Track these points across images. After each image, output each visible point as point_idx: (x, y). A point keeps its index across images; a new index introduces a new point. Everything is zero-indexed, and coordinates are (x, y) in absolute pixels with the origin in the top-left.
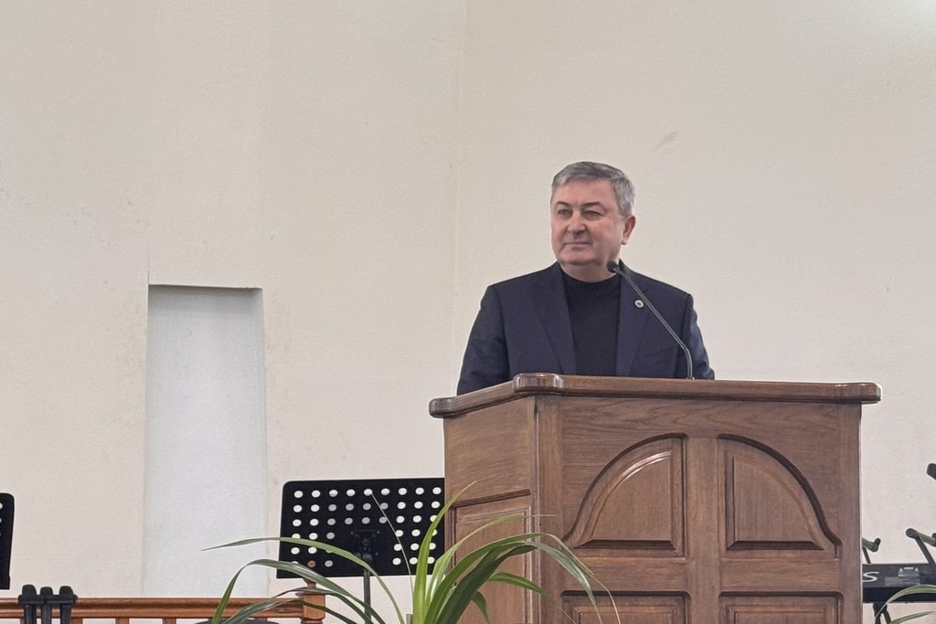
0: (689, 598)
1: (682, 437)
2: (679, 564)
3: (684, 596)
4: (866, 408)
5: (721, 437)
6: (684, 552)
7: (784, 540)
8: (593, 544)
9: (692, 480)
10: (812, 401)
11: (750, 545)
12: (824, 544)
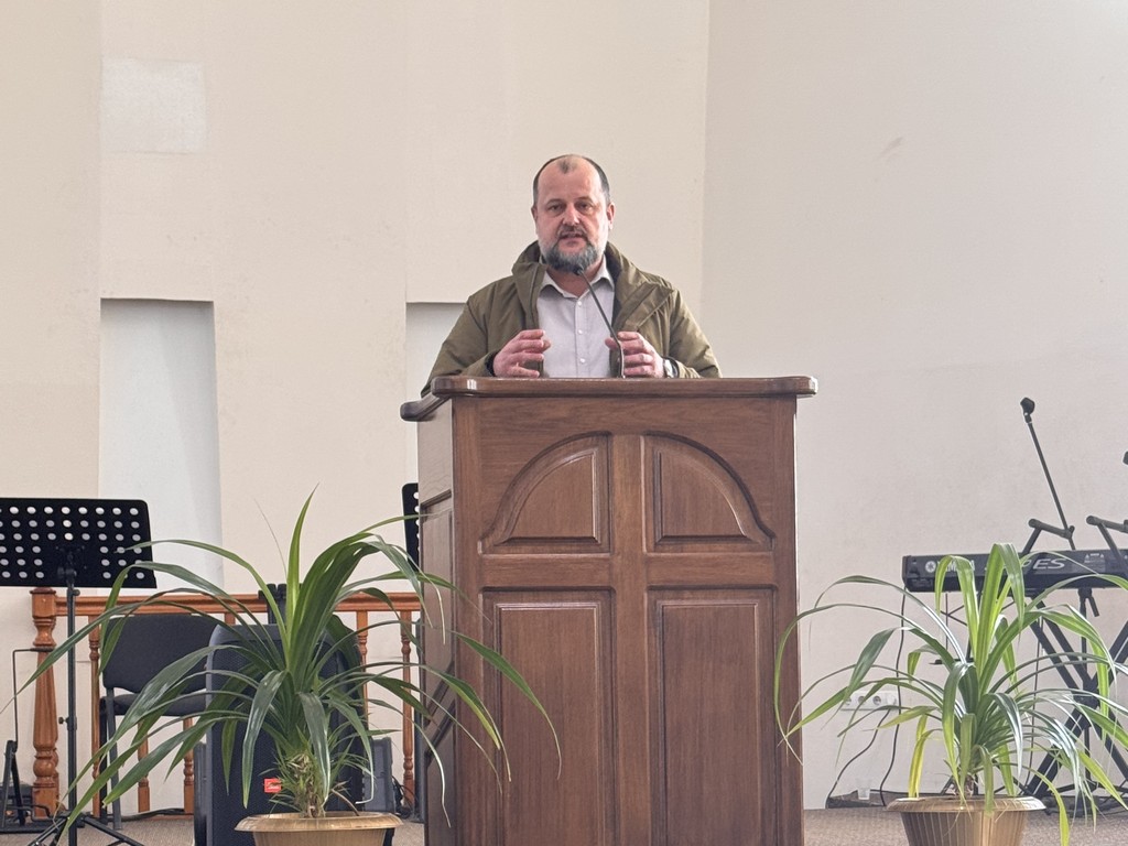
0: (615, 592)
1: (607, 434)
2: (605, 560)
3: (610, 590)
4: (801, 402)
5: (649, 434)
6: (610, 548)
7: (715, 534)
8: (513, 542)
9: (617, 476)
10: (743, 396)
11: (679, 540)
12: (758, 537)
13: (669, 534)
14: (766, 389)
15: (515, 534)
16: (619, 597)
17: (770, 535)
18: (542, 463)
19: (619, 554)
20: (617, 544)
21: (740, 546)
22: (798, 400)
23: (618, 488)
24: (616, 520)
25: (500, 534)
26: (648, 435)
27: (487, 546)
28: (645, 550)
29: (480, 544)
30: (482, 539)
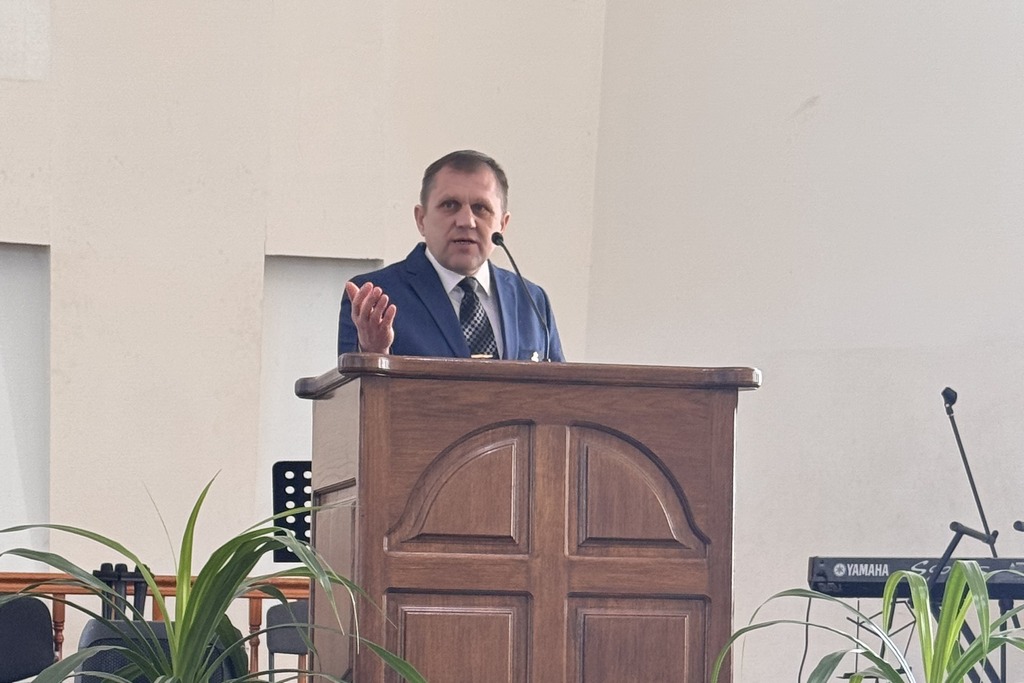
2: (522, 561)
3: (526, 596)
4: (743, 394)
5: (574, 424)
6: (529, 548)
7: (644, 537)
8: (423, 538)
9: (539, 470)
10: (680, 386)
11: (605, 542)
12: (692, 542)
13: (594, 536)
14: (707, 380)
15: (426, 530)
16: (537, 604)
17: (705, 540)
18: (458, 451)
19: (538, 556)
20: (537, 545)
21: (672, 551)
22: (740, 393)
23: (540, 483)
24: (536, 517)
25: (408, 530)
26: (574, 426)
27: (393, 542)
28: (567, 553)
29: (386, 540)
30: (389, 534)
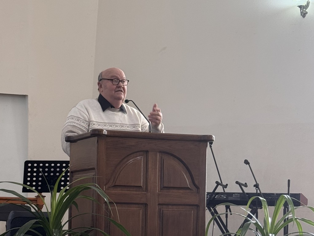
0: (147, 205)
7: (180, 187)
11: (169, 188)
12: (194, 188)
13: (166, 186)
15: (116, 184)
16: (149, 207)
17: (197, 188)
18: (126, 160)
19: (149, 192)
20: (149, 189)
21: (188, 191)
24: (149, 181)
25: (111, 184)
26: (160, 152)
27: (106, 187)
28: (158, 192)
